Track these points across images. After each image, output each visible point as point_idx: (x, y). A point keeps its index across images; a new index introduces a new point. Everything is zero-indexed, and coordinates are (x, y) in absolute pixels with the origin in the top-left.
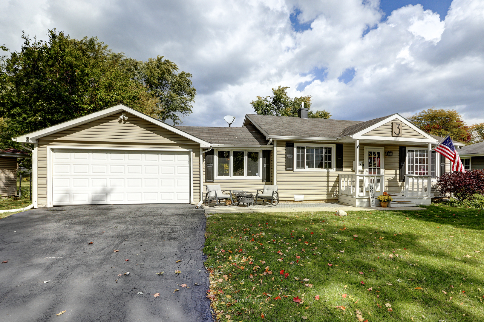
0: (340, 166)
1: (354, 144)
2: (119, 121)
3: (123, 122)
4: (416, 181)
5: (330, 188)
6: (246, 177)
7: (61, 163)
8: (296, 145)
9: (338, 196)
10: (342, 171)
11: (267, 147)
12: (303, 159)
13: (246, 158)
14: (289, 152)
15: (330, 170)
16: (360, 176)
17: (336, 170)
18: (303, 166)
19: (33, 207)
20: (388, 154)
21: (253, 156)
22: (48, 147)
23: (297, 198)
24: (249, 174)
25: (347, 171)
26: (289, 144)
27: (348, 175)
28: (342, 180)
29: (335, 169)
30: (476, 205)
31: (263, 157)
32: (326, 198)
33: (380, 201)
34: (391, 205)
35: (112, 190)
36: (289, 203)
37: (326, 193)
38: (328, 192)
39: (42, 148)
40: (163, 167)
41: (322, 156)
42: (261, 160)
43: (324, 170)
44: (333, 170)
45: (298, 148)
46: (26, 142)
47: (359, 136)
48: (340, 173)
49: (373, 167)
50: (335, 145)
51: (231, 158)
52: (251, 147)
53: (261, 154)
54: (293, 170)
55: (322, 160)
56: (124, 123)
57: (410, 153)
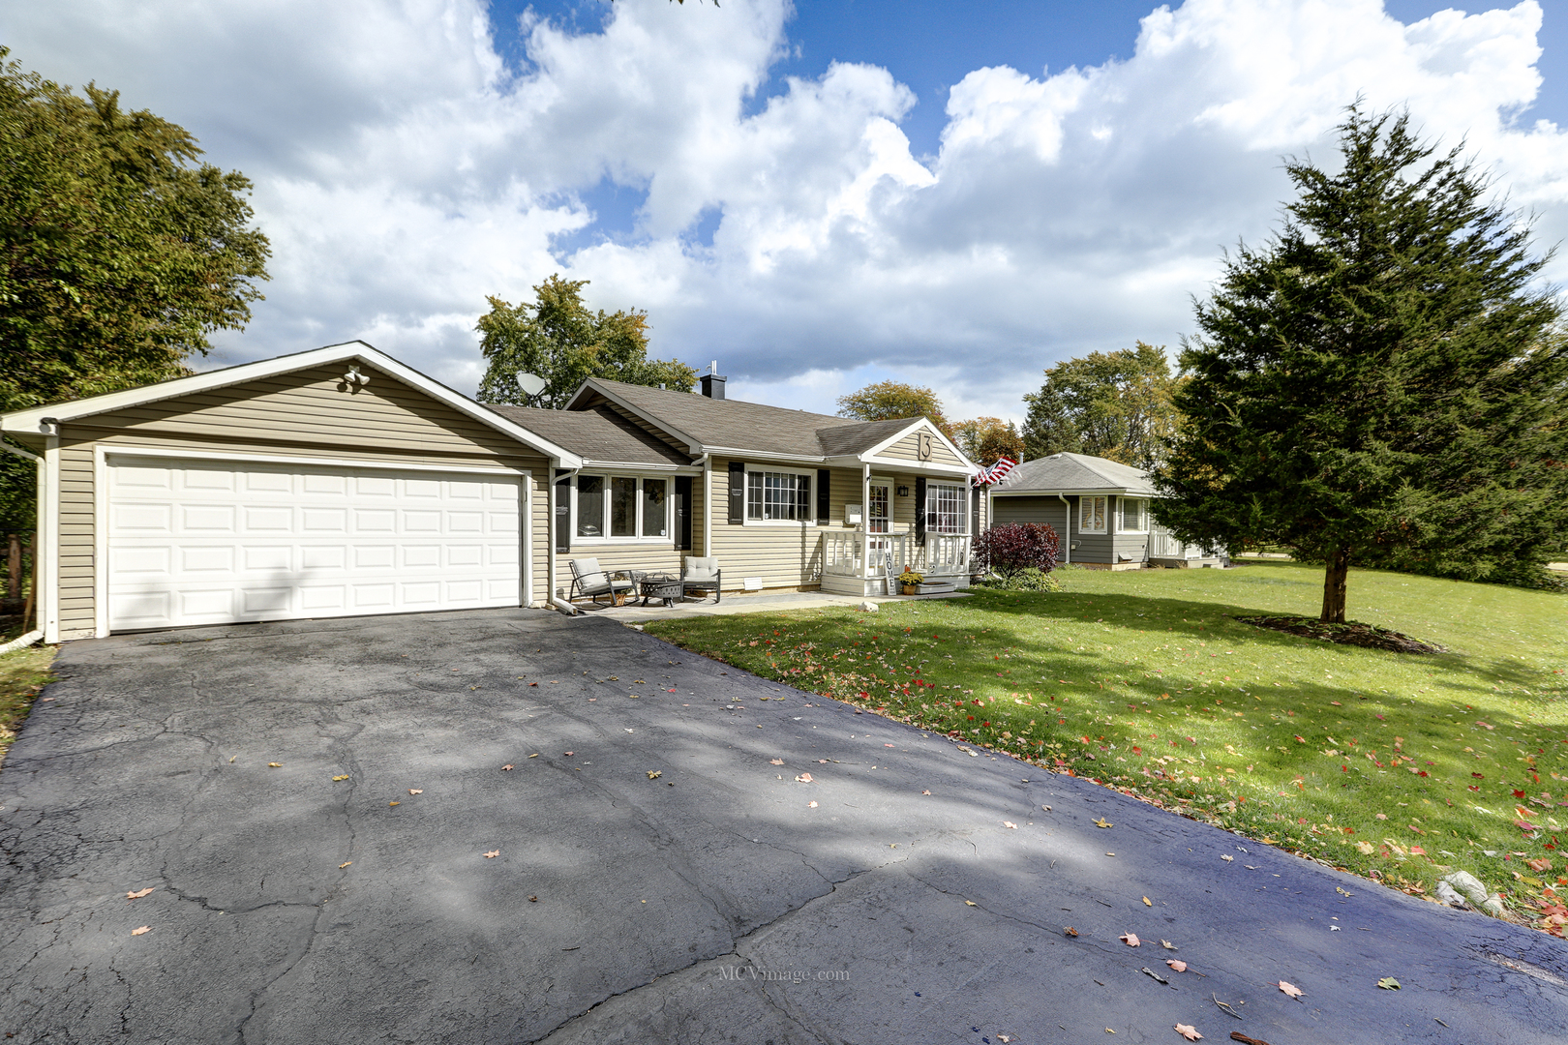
0: (824, 515)
1: (860, 471)
2: (338, 387)
3: (350, 388)
4: (950, 543)
5: (808, 560)
6: (640, 538)
7: (135, 501)
8: (748, 468)
9: (820, 576)
10: (827, 524)
11: (689, 471)
12: (759, 499)
13: (640, 494)
14: (735, 484)
15: (808, 524)
16: (871, 536)
17: (818, 524)
18: (759, 515)
19: (42, 640)
20: (900, 491)
21: (655, 489)
22: (101, 449)
23: (750, 585)
24: (645, 533)
25: (835, 526)
26: (735, 466)
27: (837, 534)
28: (830, 544)
29: (815, 521)
30: (1029, 585)
31: (677, 492)
32: (799, 583)
33: (904, 583)
34: (922, 591)
35: (302, 577)
36: (733, 595)
37: (800, 572)
38: (802, 569)
39: (76, 451)
40: (452, 514)
41: (792, 493)
42: (671, 501)
43: (796, 523)
44: (812, 524)
45: (751, 474)
46: (38, 431)
47: (870, 457)
48: (824, 528)
49: (876, 518)
50: (815, 471)
51: (608, 494)
52: (653, 468)
53: (671, 487)
54: (741, 523)
55: (793, 502)
56: (353, 393)
57: (932, 490)
